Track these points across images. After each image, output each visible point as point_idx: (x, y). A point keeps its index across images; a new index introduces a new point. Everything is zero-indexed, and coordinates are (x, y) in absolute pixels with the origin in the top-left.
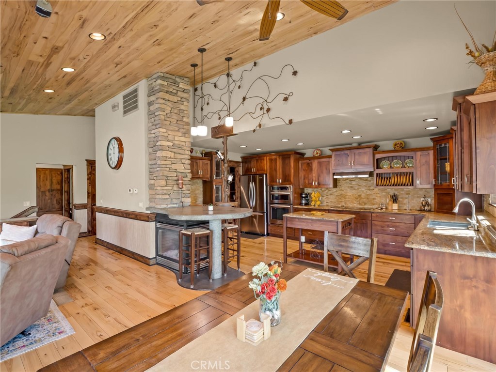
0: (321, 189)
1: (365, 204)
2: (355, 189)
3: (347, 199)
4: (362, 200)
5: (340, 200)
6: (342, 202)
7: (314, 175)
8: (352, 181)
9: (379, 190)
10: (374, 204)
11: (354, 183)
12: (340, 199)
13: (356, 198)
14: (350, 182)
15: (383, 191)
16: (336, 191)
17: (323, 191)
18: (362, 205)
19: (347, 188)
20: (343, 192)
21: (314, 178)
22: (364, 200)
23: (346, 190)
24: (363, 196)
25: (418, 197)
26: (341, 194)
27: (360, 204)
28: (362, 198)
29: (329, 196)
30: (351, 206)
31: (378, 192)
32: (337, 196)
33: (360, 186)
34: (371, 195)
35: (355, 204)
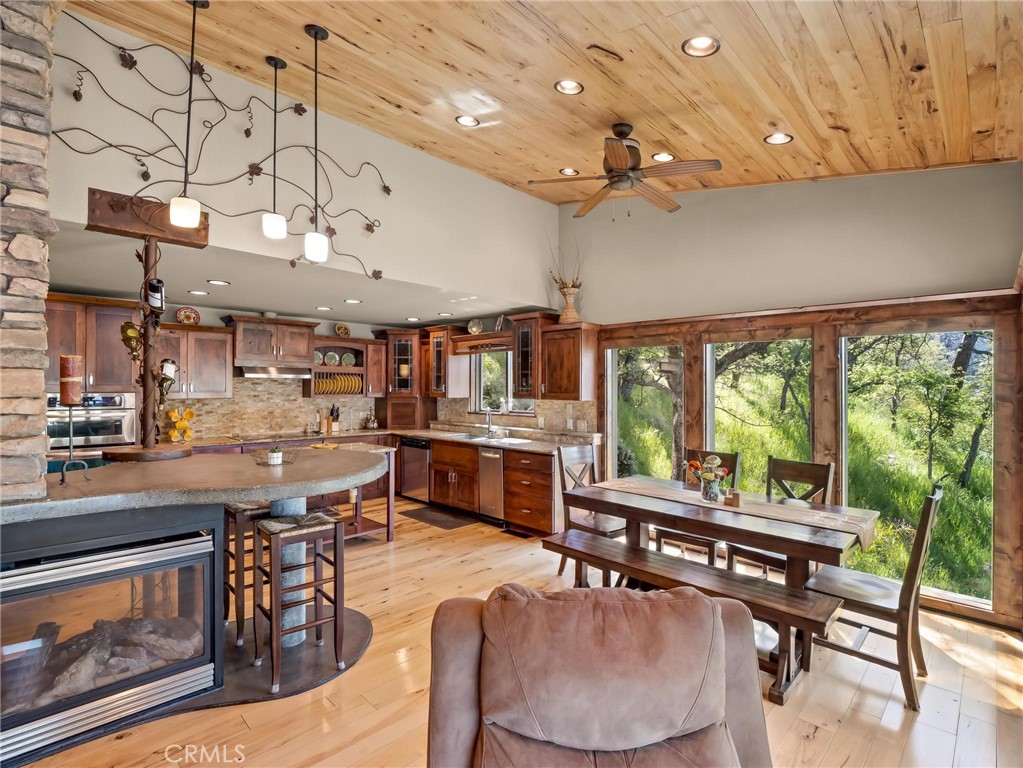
1: (281, 428)
2: (262, 401)
3: (245, 421)
4: (275, 420)
5: (231, 424)
6: (234, 427)
7: (183, 368)
8: (257, 384)
10: (296, 427)
11: (260, 388)
12: (231, 421)
13: (264, 418)
14: (252, 386)
15: (309, 403)
18: (274, 430)
19: (245, 398)
20: (237, 408)
21: (183, 376)
22: (279, 420)
23: (244, 402)
24: (277, 412)
25: (356, 410)
26: (233, 411)
27: (271, 428)
28: (275, 417)
29: (204, 418)
30: (253, 434)
31: (302, 404)
32: (224, 415)
33: (271, 393)
34: (291, 410)
35: (261, 428)
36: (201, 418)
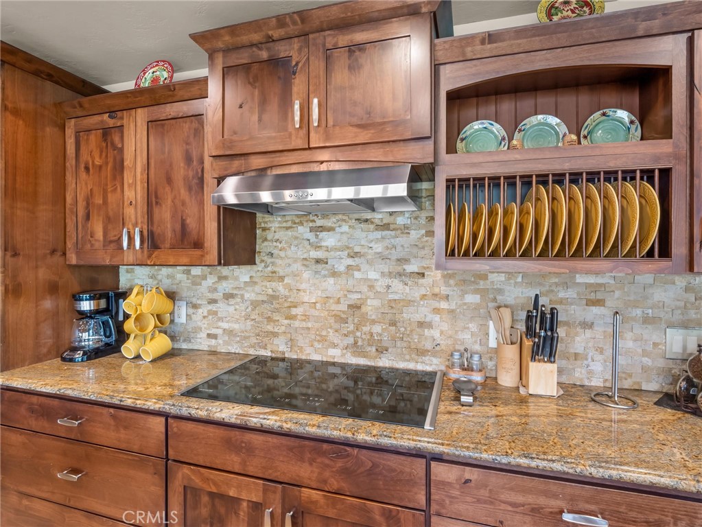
0: (188, 272)
1: (381, 350)
2: (334, 274)
3: (297, 324)
4: (366, 329)
5: (270, 328)
6: (275, 335)
7: (129, 194)
8: (322, 229)
9: (447, 277)
10: (422, 352)
12: (269, 319)
13: (341, 319)
14: (311, 236)
15: (465, 283)
16: (252, 282)
17: (196, 282)
18: (364, 354)
19: (297, 267)
20: (281, 289)
21: (130, 212)
22: (377, 329)
23: (295, 275)
24: (372, 306)
25: (647, 320)
26: (273, 297)
27: (355, 348)
28: (364, 320)
29: (222, 308)
30: (316, 357)
31: (444, 290)
32: (255, 304)
33: (357, 255)
34: (409, 303)
35: (335, 346)
36: (212, 307)
